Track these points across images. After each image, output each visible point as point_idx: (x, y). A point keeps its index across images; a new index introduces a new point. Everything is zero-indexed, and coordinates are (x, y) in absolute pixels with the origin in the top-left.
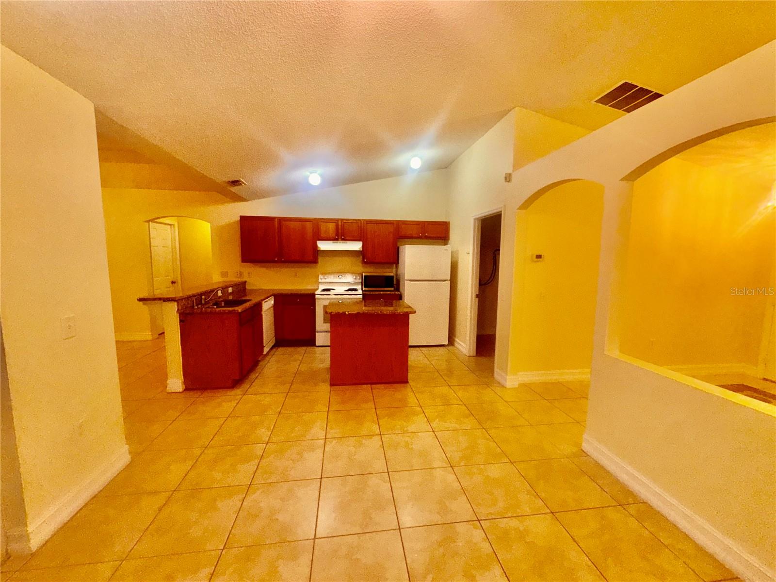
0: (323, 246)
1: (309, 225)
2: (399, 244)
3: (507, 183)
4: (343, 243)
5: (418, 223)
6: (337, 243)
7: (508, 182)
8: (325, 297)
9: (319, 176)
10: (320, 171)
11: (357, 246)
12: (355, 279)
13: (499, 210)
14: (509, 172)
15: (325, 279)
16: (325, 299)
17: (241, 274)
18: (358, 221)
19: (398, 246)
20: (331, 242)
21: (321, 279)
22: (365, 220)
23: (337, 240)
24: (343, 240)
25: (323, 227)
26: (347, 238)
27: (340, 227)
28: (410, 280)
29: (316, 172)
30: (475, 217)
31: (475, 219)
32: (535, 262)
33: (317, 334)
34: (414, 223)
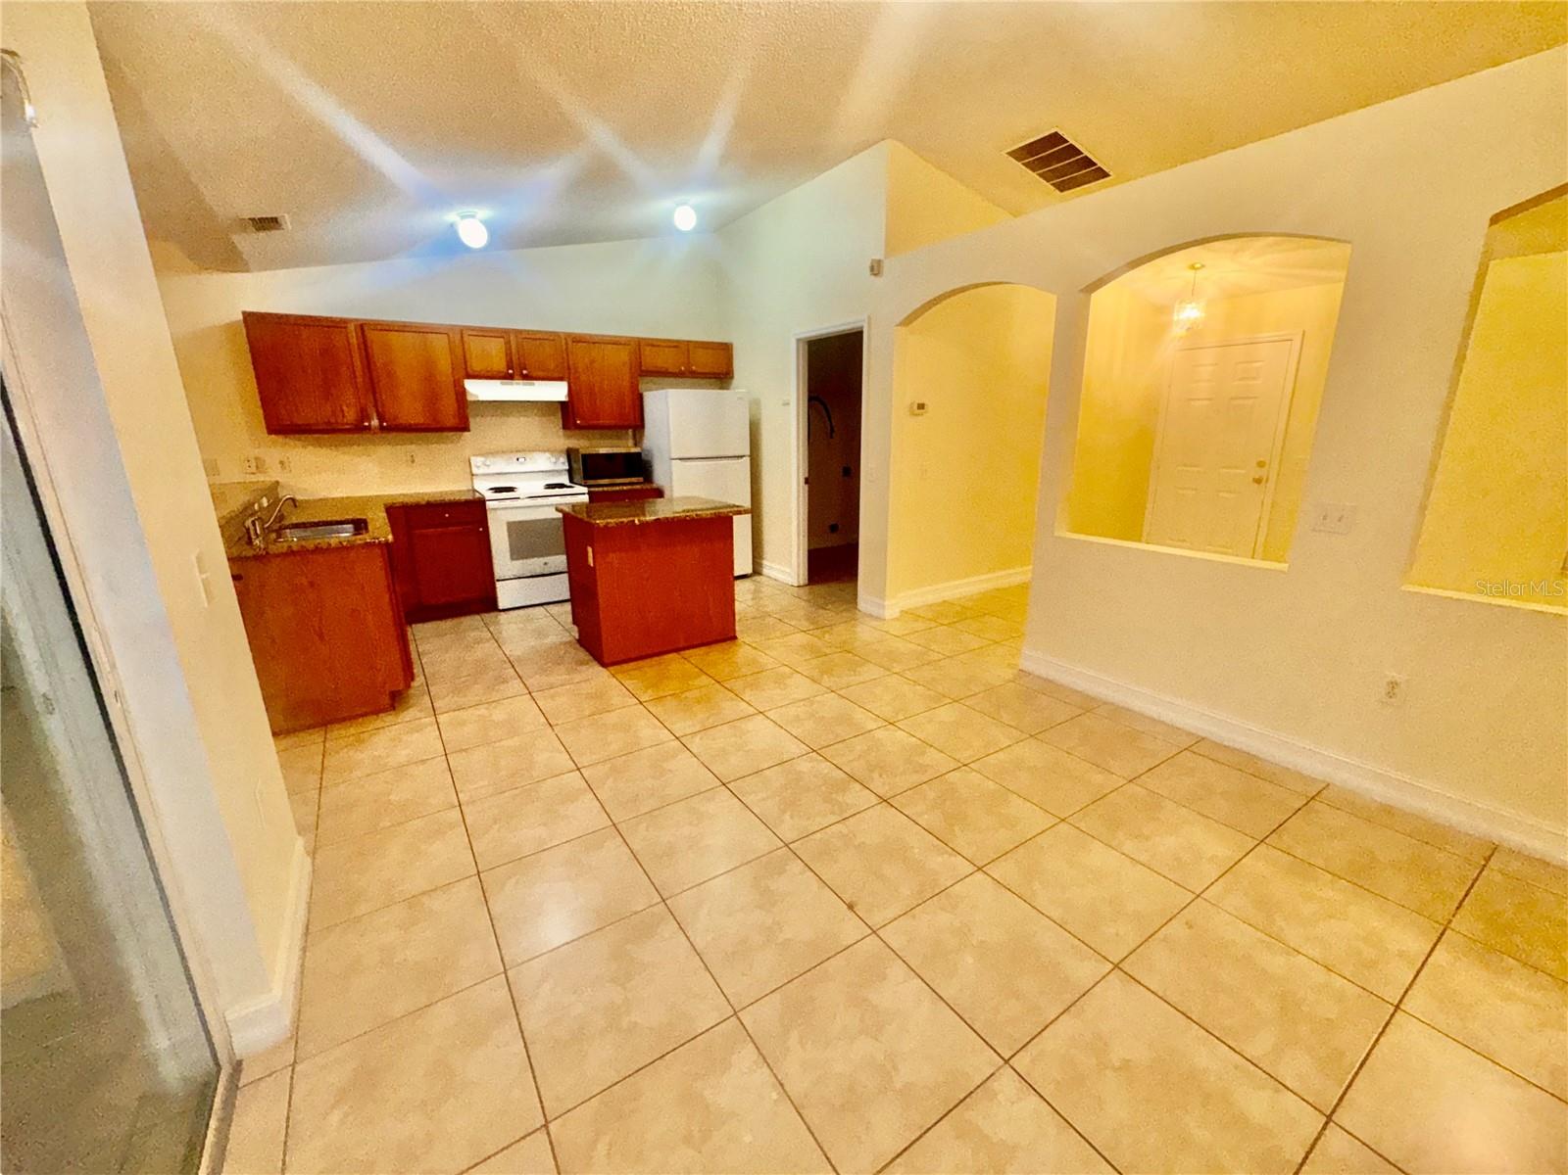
0: (479, 390)
1: (440, 344)
2: (642, 387)
3: (873, 277)
4: (524, 384)
5: (676, 345)
6: (512, 384)
7: (875, 275)
8: (508, 503)
9: (481, 225)
10: (484, 213)
11: (557, 391)
12: (555, 463)
13: (858, 325)
14: (877, 257)
15: (488, 466)
16: (506, 508)
17: (260, 465)
18: (552, 337)
19: (641, 391)
20: (498, 382)
21: (478, 467)
22: (568, 335)
23: (511, 377)
24: (526, 377)
25: (475, 346)
26: (534, 375)
27: (513, 347)
28: (680, 459)
29: (473, 217)
30: (798, 337)
31: (798, 340)
32: (916, 415)
33: (498, 585)
34: (670, 344)
